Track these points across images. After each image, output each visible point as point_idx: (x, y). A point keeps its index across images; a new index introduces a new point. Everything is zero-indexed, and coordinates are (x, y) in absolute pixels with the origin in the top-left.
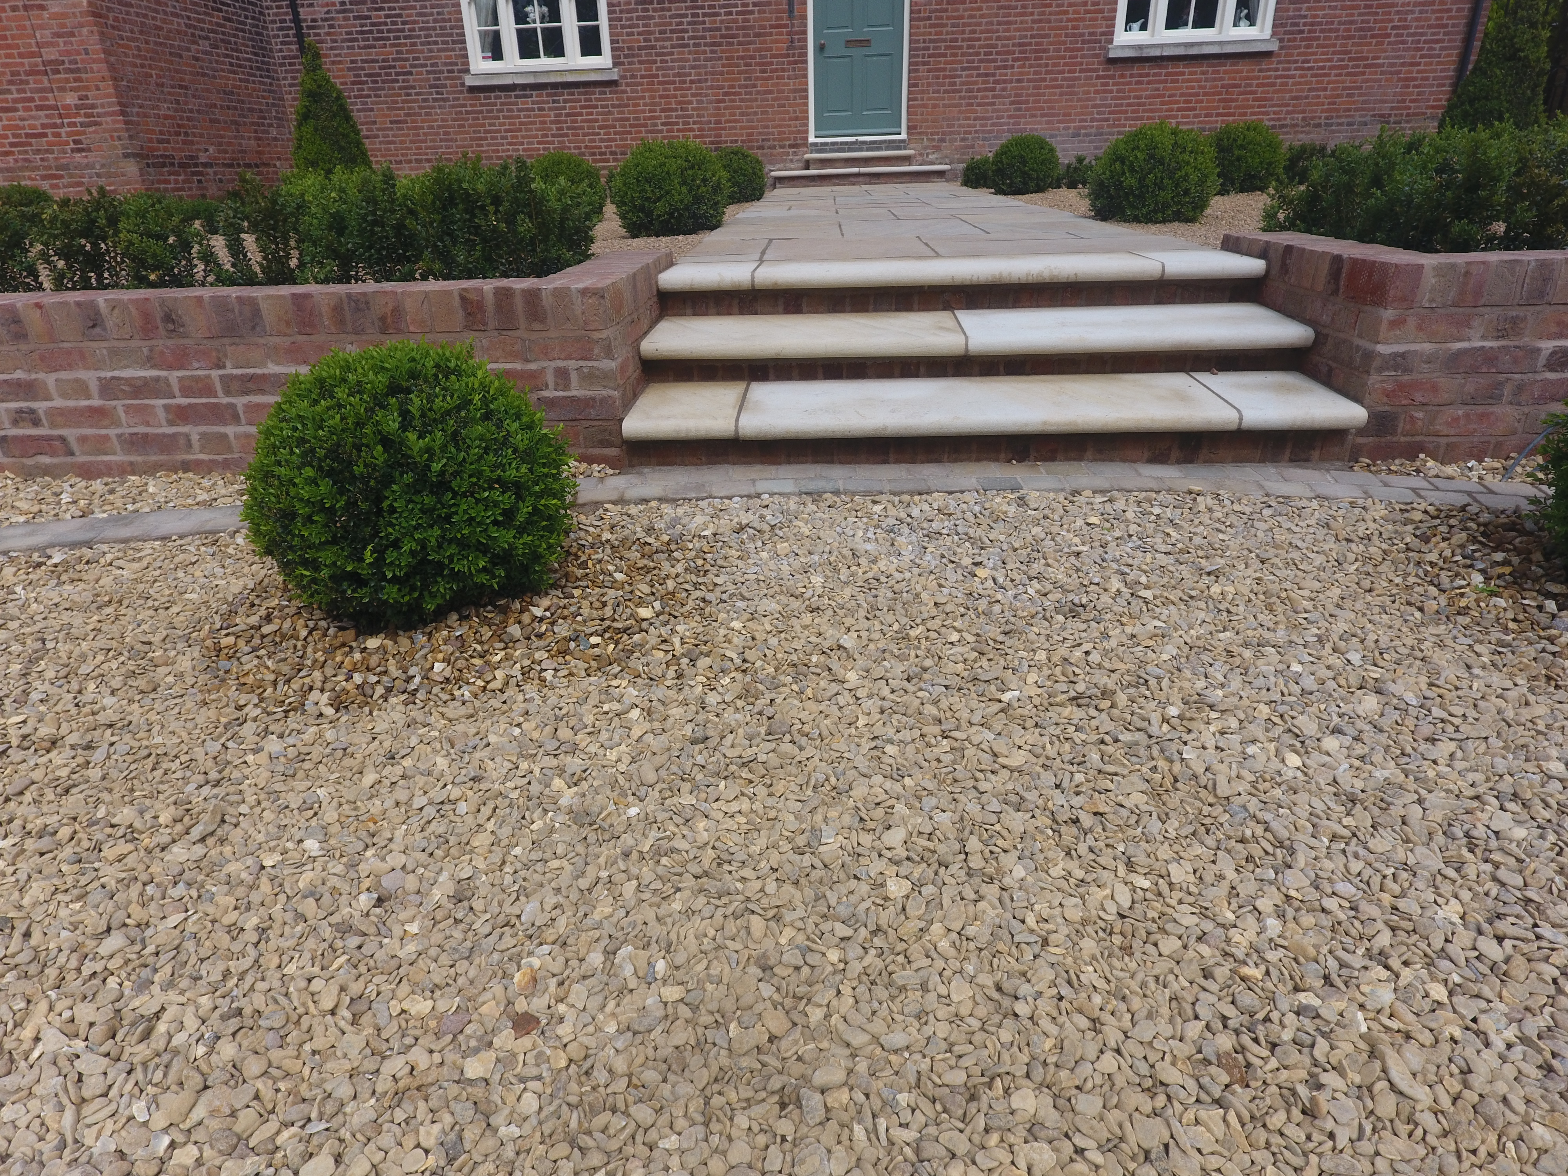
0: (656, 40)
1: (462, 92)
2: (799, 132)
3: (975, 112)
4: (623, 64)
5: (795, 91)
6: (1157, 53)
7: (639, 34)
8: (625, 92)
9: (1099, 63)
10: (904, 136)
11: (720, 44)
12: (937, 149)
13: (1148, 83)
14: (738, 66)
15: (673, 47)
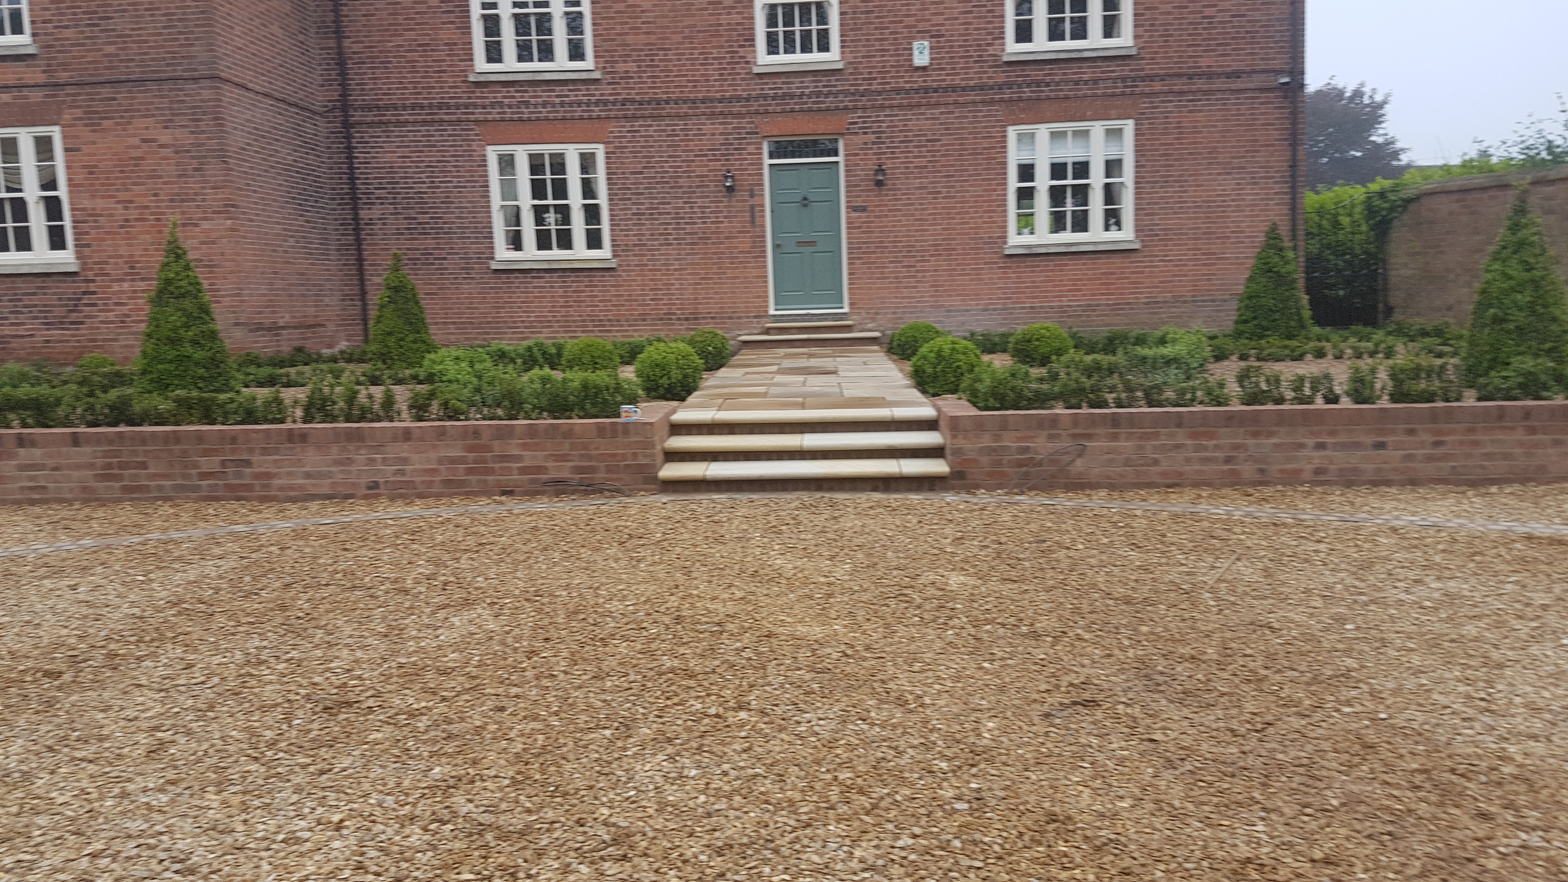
0: (648, 240)
1: (486, 273)
2: (761, 307)
3: (902, 293)
4: (619, 256)
5: (757, 277)
6: (1043, 250)
7: (634, 235)
8: (620, 276)
9: (1000, 258)
10: (846, 310)
11: (697, 244)
12: (873, 320)
13: (1041, 271)
14: (711, 259)
15: (661, 245)
